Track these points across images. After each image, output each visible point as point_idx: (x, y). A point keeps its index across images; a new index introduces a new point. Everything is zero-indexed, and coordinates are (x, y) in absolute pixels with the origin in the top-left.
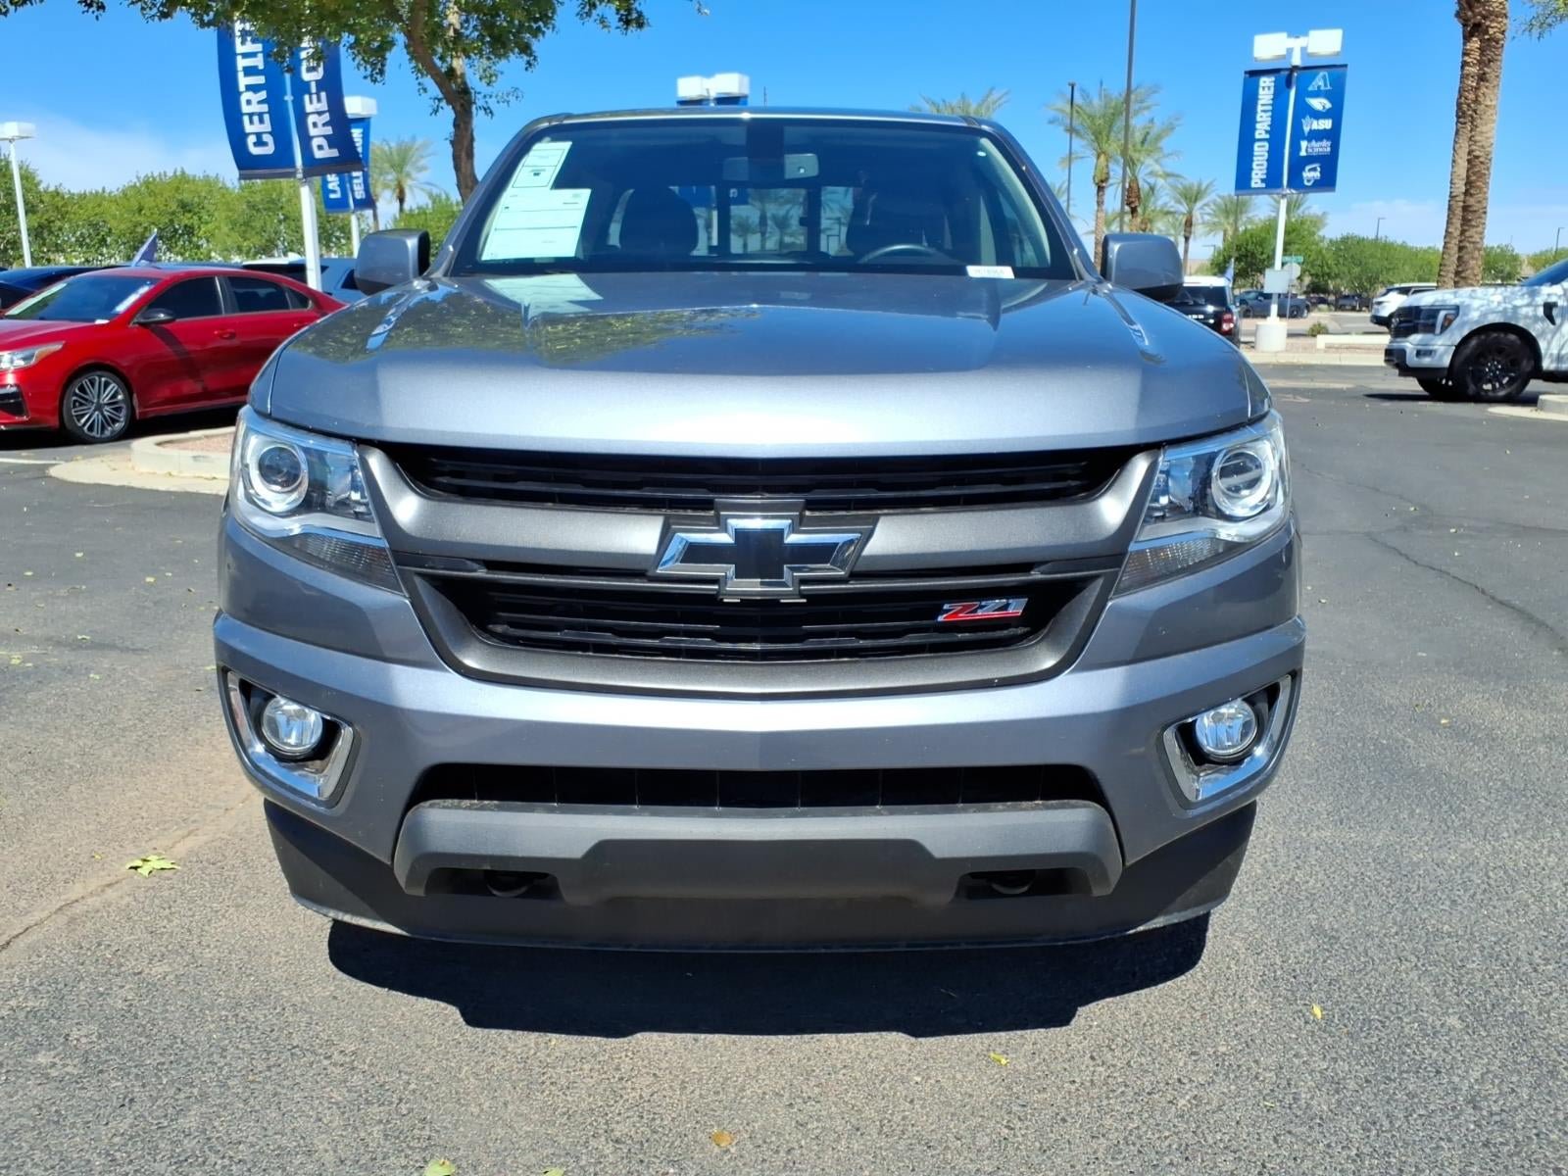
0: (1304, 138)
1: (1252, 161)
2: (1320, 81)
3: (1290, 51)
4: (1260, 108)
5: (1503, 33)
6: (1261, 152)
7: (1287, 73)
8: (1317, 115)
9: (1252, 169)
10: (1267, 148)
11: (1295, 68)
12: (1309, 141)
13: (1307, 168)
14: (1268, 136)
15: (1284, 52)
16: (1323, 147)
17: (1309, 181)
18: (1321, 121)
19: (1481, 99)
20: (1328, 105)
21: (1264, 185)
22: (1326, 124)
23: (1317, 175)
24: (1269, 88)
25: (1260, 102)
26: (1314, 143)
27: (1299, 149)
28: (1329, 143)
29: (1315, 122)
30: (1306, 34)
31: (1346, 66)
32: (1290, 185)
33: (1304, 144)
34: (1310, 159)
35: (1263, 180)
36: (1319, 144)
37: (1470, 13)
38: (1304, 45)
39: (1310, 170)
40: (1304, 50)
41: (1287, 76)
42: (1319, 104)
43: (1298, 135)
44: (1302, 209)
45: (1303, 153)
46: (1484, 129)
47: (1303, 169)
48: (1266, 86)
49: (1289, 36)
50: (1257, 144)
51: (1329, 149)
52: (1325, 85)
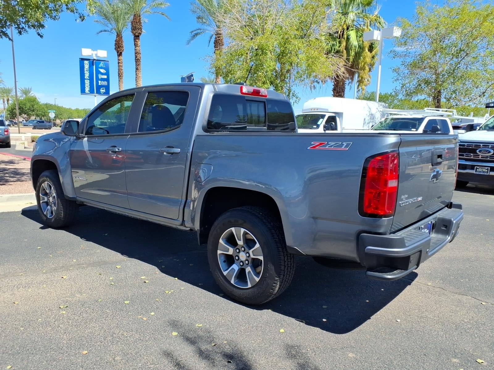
0: (100, 80)
1: (85, 85)
2: (101, 64)
3: (92, 54)
4: (85, 70)
5: (140, 58)
6: (87, 82)
7: (92, 60)
8: (102, 74)
9: (85, 87)
10: (89, 82)
11: (94, 60)
12: (101, 81)
13: (101, 89)
14: (89, 78)
15: (91, 54)
16: (105, 83)
17: (102, 92)
18: (104, 76)
19: (137, 74)
20: (105, 72)
21: (89, 92)
22: (105, 77)
23: (104, 91)
24: (87, 64)
25: (85, 68)
26: (102, 82)
27: (98, 83)
28: (107, 82)
29: (102, 76)
30: (96, 50)
31: (108, 61)
32: (97, 93)
33: (100, 82)
34: (102, 86)
35: (89, 91)
36: (104, 82)
37: (119, 49)
38: (96, 53)
39: (102, 89)
40: (96, 55)
41: (92, 62)
42: (102, 71)
43: (97, 79)
44: (30, 94)
45: (100, 84)
46: (139, 82)
47: (100, 89)
48: (86, 64)
49: (92, 50)
50: (86, 80)
51: (107, 84)
52: (104, 66)
